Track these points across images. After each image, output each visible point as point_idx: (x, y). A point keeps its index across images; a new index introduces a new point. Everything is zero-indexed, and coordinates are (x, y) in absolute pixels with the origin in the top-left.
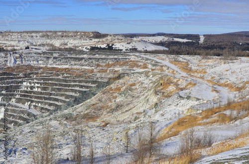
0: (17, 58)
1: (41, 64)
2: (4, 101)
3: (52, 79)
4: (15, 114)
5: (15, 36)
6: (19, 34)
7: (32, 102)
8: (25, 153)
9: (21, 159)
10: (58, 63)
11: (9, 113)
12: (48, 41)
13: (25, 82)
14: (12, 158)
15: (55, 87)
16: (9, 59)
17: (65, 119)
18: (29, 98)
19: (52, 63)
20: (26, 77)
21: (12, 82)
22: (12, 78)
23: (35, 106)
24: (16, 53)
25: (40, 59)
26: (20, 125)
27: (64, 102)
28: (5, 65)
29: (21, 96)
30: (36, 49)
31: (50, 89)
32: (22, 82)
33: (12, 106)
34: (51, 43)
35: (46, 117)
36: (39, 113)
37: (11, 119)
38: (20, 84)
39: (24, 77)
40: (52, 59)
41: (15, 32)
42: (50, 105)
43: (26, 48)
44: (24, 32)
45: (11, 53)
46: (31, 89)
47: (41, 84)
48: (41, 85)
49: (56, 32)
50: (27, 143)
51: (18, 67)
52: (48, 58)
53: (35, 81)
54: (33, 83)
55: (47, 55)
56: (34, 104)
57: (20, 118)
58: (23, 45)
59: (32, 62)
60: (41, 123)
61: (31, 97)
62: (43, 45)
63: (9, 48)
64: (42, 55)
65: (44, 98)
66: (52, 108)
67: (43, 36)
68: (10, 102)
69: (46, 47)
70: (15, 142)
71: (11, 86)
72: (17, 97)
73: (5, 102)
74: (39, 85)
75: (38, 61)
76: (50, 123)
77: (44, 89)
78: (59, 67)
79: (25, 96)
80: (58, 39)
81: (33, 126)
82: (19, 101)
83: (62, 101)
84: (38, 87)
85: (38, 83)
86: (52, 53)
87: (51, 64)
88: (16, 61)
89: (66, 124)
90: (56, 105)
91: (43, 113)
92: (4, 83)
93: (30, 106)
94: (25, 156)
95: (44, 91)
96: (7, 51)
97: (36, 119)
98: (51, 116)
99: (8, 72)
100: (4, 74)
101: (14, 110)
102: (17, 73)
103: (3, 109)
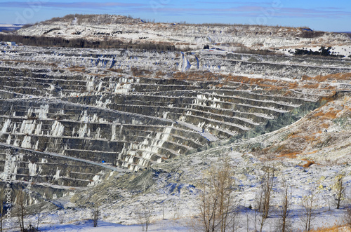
0: (191, 61)
1: (224, 71)
2: (170, 118)
3: (236, 93)
4: (183, 138)
5: (191, 30)
6: (197, 28)
7: (207, 122)
8: (192, 191)
9: (186, 199)
10: (247, 71)
11: (176, 135)
12: (236, 39)
13: (199, 94)
14: (174, 197)
15: (240, 104)
16: (180, 61)
17: (251, 150)
18: (203, 117)
19: (239, 70)
20: (202, 88)
21: (183, 94)
22: (183, 88)
23: (211, 129)
24: (191, 54)
25: (223, 64)
26: (189, 153)
27: (252, 126)
28: (176, 69)
29: (194, 113)
30: (218, 49)
31: (234, 106)
32: (195, 94)
33: (181, 127)
34: (239, 42)
35: (225, 145)
36: (215, 139)
37: (177, 144)
38: (193, 97)
39: (199, 88)
40: (240, 64)
41: (192, 25)
42: (232, 129)
43: (205, 48)
44: (203, 25)
45: (185, 53)
46: (207, 104)
47: (221, 98)
48: (221, 100)
49: (247, 27)
50: (196, 178)
51: (192, 74)
52: (234, 62)
53: (214, 93)
54: (211, 96)
55: (233, 59)
56: (210, 125)
57: (190, 143)
58: (201, 43)
59: (211, 67)
60: (218, 153)
61: (206, 116)
62: (229, 44)
63: (182, 47)
64: (226, 59)
65: (225, 118)
66: (233, 133)
67: (229, 32)
68: (178, 121)
69: (232, 47)
70: (180, 175)
71: (181, 99)
72: (188, 114)
73: (171, 120)
74: (219, 100)
75: (219, 67)
76: (230, 154)
77: (226, 106)
78: (249, 76)
79: (198, 113)
80: (250, 37)
81: (206, 156)
82: (190, 119)
83: (248, 125)
84: (217, 103)
85: (217, 97)
86: (241, 56)
87: (237, 71)
88: (190, 65)
89: (251, 158)
90: (240, 130)
91: (222, 139)
92: (172, 94)
93: (204, 127)
94: (192, 196)
95: (225, 110)
96: (179, 50)
97: (211, 147)
98: (232, 145)
99: (178, 79)
100: (173, 81)
101: (182, 132)
102: (190, 82)
103: (168, 130)
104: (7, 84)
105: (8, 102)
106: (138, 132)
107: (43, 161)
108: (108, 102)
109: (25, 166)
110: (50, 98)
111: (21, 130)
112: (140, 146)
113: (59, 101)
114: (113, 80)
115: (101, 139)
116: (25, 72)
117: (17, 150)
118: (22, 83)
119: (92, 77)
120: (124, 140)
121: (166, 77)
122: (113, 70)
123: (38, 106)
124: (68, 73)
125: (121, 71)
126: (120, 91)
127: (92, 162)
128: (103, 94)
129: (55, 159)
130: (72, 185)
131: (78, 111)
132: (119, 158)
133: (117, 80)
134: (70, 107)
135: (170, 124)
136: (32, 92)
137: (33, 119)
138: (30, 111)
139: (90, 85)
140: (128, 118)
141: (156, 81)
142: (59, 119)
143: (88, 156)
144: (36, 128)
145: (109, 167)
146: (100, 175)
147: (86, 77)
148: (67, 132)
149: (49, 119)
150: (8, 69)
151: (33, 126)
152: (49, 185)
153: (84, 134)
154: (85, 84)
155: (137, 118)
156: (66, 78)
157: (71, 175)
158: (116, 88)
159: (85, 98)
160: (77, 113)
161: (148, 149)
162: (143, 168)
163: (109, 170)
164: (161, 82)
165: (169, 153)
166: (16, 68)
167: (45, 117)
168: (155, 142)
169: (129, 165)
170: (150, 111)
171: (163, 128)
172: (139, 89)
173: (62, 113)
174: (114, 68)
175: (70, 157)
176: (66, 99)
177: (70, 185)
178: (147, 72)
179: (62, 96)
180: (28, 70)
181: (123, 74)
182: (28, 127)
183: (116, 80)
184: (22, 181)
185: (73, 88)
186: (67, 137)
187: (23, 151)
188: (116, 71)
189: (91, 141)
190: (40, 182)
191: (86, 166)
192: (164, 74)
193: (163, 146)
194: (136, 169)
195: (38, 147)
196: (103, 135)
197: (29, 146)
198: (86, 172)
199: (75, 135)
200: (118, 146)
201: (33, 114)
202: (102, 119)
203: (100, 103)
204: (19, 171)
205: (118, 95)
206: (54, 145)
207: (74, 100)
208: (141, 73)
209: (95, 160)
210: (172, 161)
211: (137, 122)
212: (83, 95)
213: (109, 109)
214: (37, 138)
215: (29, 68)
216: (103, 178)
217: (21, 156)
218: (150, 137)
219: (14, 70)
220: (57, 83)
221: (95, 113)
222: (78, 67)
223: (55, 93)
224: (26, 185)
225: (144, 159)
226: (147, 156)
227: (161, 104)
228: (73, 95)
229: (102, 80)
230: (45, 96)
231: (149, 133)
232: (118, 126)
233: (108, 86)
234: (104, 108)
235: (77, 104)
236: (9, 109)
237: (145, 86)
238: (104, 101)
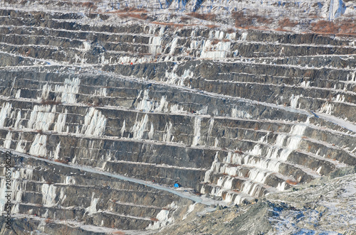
2: (303, 107)
4: (328, 145)
11: (314, 140)
16: (326, 1)
21: (328, 62)
22: (329, 51)
26: (338, 173)
28: (316, 15)
29: (349, 98)
33: (323, 123)
37: (316, 155)
38: (347, 68)
57: (341, 156)
68: (319, 113)
70: (321, 215)
71: (325, 71)
72: (338, 100)
73: (305, 111)
82: (341, 111)
88: (344, 7)
92: (308, 62)
99: (320, 34)
100: (311, 38)
101: (326, 133)
102: (344, 39)
103: (299, 129)
104: (8, 40)
105: (7, 73)
106: (242, 132)
107: (67, 181)
108: (188, 74)
109: (35, 189)
110: (82, 65)
111: (30, 123)
112: (246, 159)
113: (99, 72)
114: (198, 34)
115: (173, 144)
116: (39, 17)
117: (21, 159)
118: (33, 37)
119: (159, 29)
120: (216, 146)
121: (297, 30)
122: (199, 16)
123: (60, 80)
124: (115, 20)
125: (213, 18)
126: (211, 56)
127: (157, 186)
128: (179, 59)
129: (90, 178)
130: (120, 227)
131: (132, 92)
132: (206, 179)
133: (206, 34)
134: (118, 83)
135: (303, 118)
136: (50, 54)
137: (52, 104)
138: (46, 89)
139: (156, 43)
140: (225, 107)
141: (279, 38)
142: (98, 104)
143: (149, 174)
144: (55, 119)
145: (186, 195)
146: (171, 210)
147: (147, 28)
148: (113, 128)
149: (79, 105)
150: (9, 12)
151: (51, 116)
152: (77, 224)
153: (141, 134)
154: (146, 40)
155: (241, 106)
156: (111, 29)
157: (117, 208)
158: (204, 48)
159: (146, 66)
160: (129, 95)
161: (261, 165)
162: (250, 199)
163: (187, 202)
164: (288, 38)
165: (301, 172)
166: (22, 10)
167: (71, 101)
168: (273, 151)
169: (224, 194)
170: (267, 93)
171: (289, 126)
172: (246, 51)
173: (103, 93)
174: (200, 11)
175: (115, 175)
176: (112, 69)
177: (114, 227)
178: (262, 19)
179: (105, 62)
180: (44, 14)
181: (216, 24)
182: (41, 118)
183: (203, 34)
184: (29, 215)
185: (125, 48)
186: (111, 138)
187: (32, 161)
188: (203, 17)
189: (156, 147)
190: (61, 219)
191: (144, 191)
192: (293, 25)
193: (289, 159)
194: (238, 200)
195: (60, 154)
196: (177, 135)
197: (43, 152)
198: (145, 203)
199: (126, 134)
200: (205, 157)
201: (52, 95)
202: (176, 106)
203: (173, 76)
204: (24, 198)
205: (206, 63)
206: (88, 152)
207: (126, 69)
208: (250, 21)
209: (161, 182)
210: (306, 187)
211: (241, 113)
212: (142, 61)
213: (189, 88)
214: (57, 138)
215: (47, 11)
216: (177, 215)
217: (30, 170)
218: (266, 143)
219: (21, 14)
220: (95, 39)
221: (163, 94)
222: (133, 9)
223: (93, 56)
224: (37, 223)
225: (252, 183)
226: (258, 178)
227: (288, 81)
228: (124, 60)
229: (178, 34)
230: (73, 61)
231: (264, 134)
232: (205, 120)
233: (188, 45)
234: (181, 85)
235: (131, 78)
236: (10, 85)
237: (257, 47)
238: (180, 72)
